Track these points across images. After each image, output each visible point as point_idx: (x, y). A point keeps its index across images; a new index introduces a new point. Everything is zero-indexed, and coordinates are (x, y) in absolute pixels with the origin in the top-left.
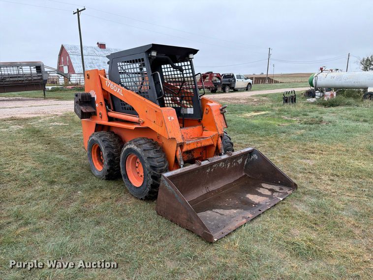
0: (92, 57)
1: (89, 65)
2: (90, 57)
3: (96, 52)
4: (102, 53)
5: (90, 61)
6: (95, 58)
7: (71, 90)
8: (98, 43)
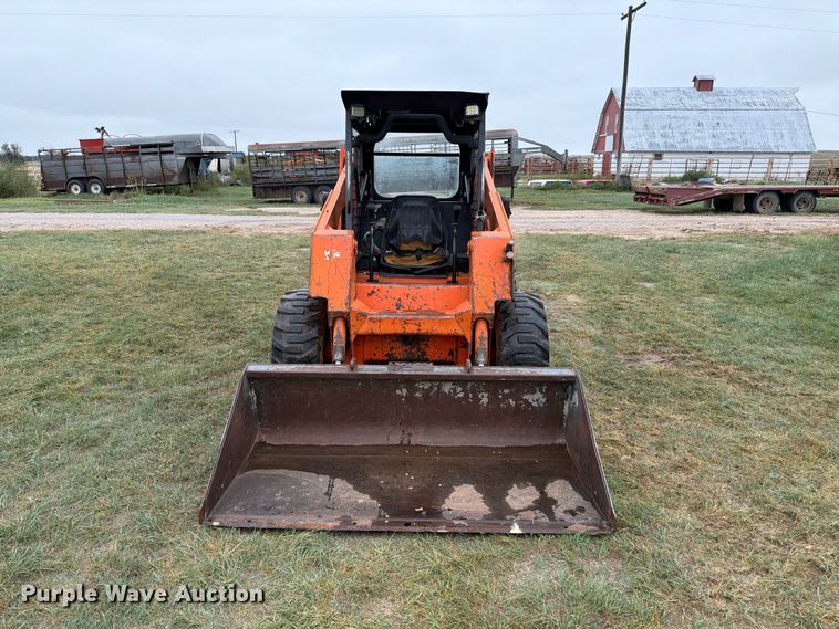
0: (673, 113)
1: (662, 132)
2: (667, 113)
3: (686, 101)
4: (699, 102)
5: (667, 122)
6: (680, 114)
7: (584, 188)
8: (695, 79)
